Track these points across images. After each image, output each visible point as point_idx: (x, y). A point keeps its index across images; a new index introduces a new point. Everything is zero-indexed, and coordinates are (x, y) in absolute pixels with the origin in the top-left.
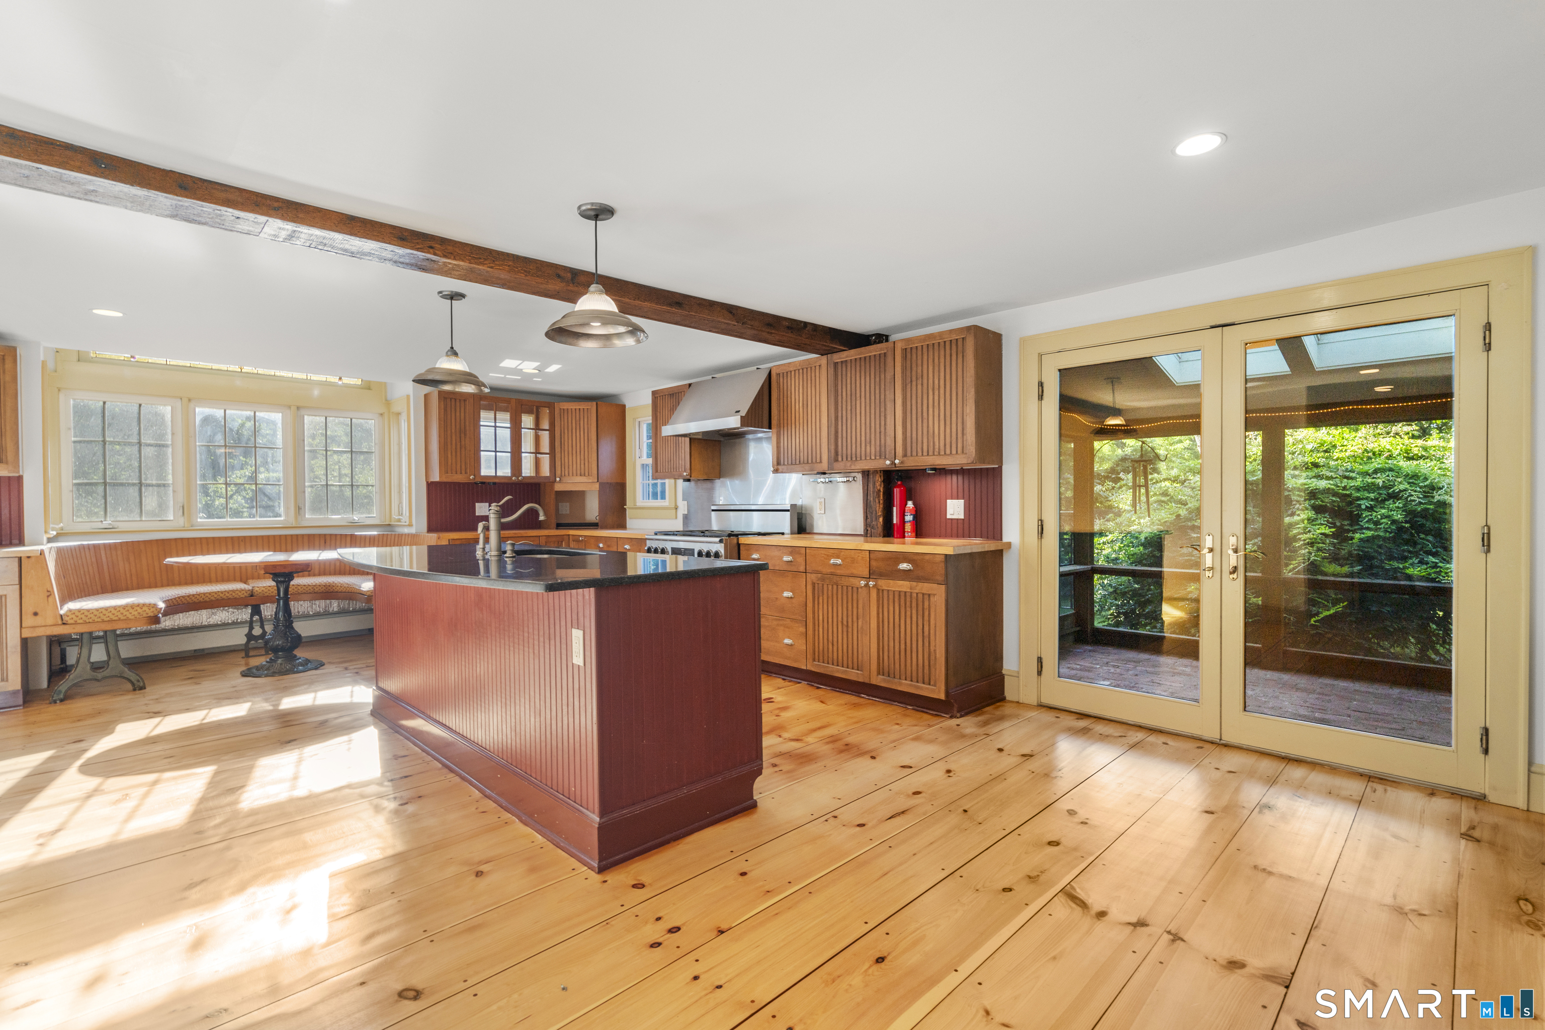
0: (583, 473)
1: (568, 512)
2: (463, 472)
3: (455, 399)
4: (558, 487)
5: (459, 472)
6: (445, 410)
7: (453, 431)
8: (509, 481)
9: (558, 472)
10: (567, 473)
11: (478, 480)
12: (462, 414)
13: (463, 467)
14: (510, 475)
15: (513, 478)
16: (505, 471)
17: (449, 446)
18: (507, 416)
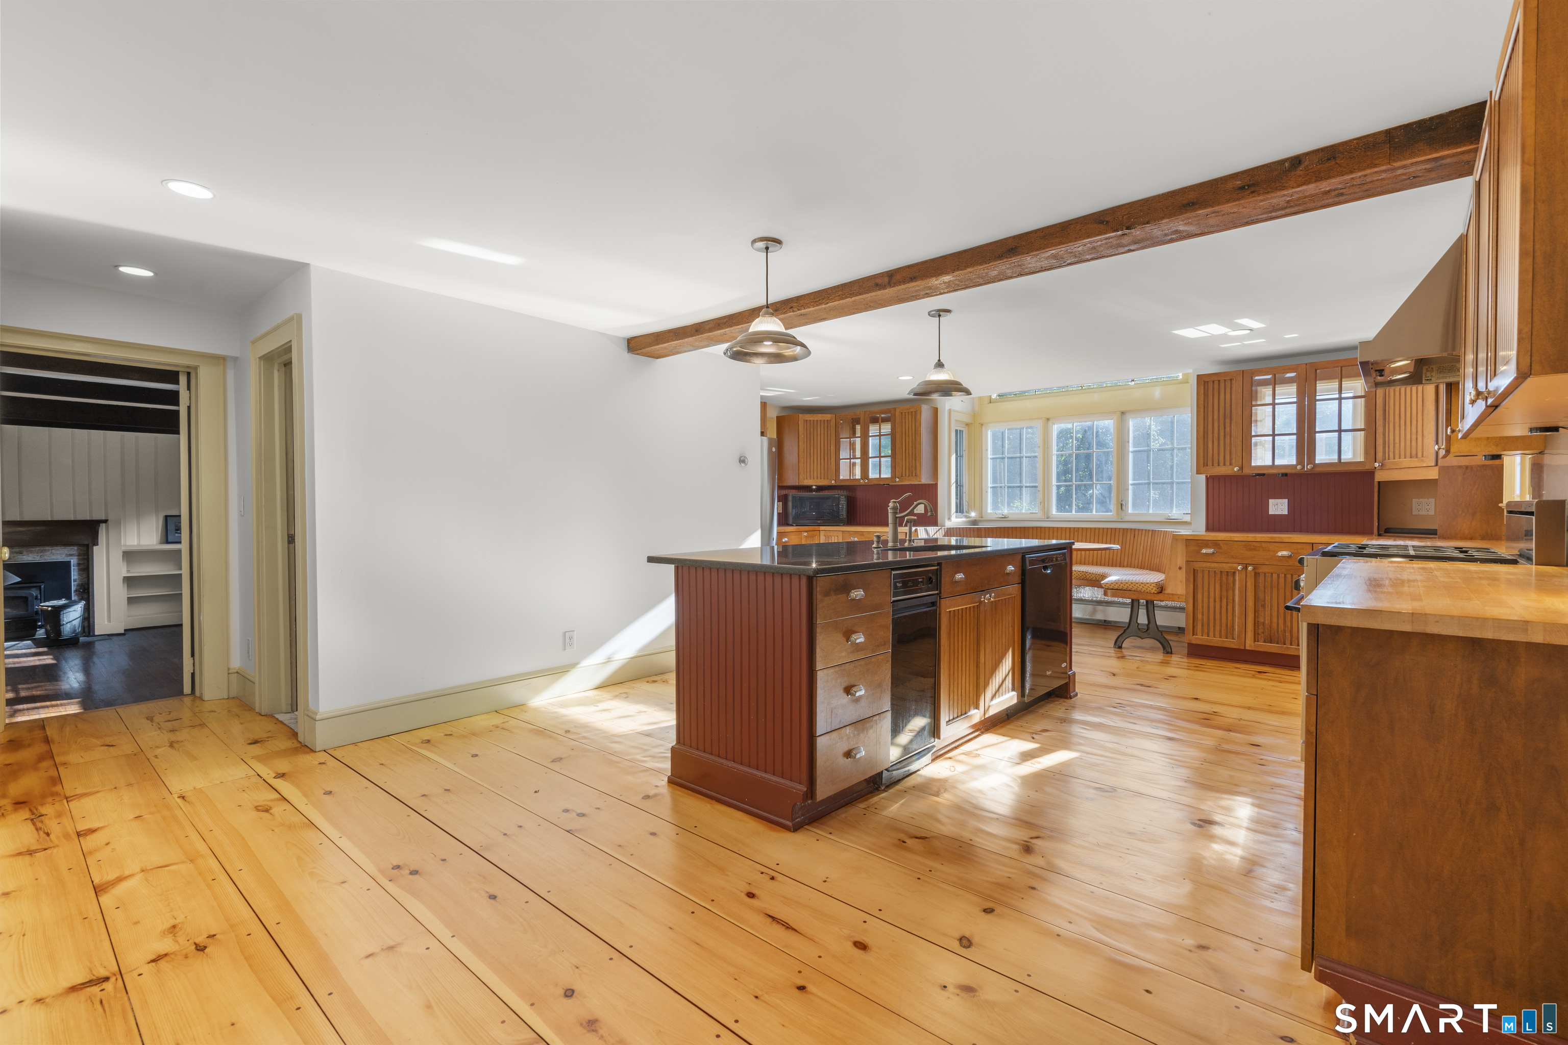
0: (1414, 453)
1: (1432, 512)
2: (1228, 463)
3: (1219, 381)
4: (1380, 476)
5: (1221, 464)
6: (1206, 395)
7: (1216, 417)
8: (1293, 471)
9: (1380, 455)
10: (1392, 456)
11: (1246, 471)
12: (1228, 396)
13: (1228, 457)
14: (1295, 463)
15: (1299, 467)
16: (1287, 458)
17: (1210, 436)
18: (1293, 389)
